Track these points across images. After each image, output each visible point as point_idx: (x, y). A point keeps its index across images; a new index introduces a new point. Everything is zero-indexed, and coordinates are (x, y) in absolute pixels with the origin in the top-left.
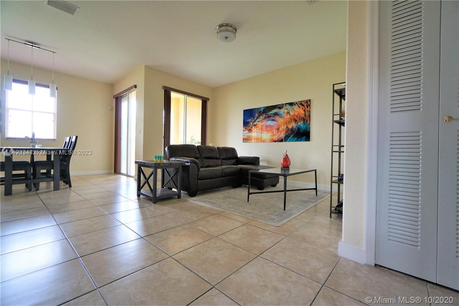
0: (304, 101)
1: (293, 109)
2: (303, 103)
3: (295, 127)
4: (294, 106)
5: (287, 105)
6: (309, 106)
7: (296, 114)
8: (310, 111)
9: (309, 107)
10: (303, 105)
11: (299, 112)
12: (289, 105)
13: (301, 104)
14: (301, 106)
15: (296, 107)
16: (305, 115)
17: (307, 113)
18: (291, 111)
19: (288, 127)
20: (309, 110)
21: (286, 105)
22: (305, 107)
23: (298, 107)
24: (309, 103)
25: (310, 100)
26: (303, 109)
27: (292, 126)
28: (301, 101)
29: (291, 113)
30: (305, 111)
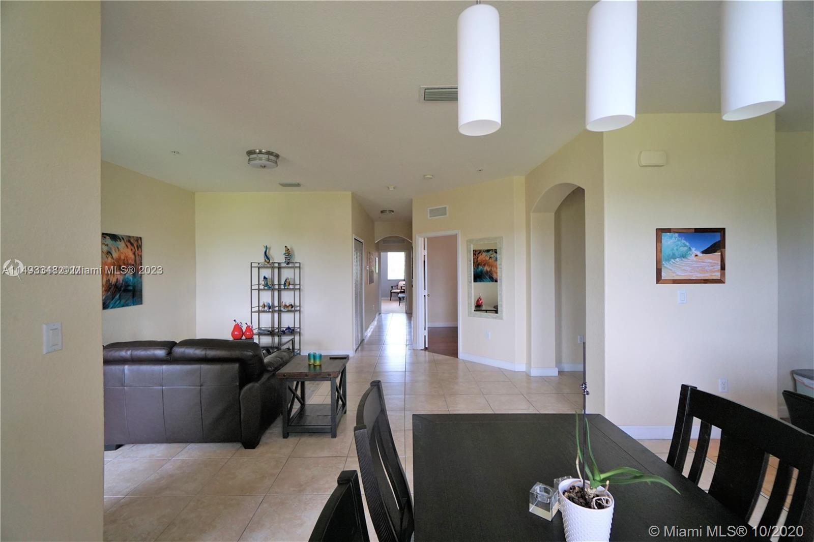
0: (133, 237)
1: (118, 248)
2: (132, 241)
3: (121, 282)
4: (118, 243)
5: (108, 237)
6: (140, 247)
7: (123, 257)
8: (141, 256)
9: (140, 249)
10: (132, 244)
11: (127, 255)
12: (111, 238)
13: (129, 241)
14: (129, 244)
15: (121, 245)
16: (135, 261)
17: (137, 258)
18: (114, 251)
19: (109, 280)
20: (140, 254)
21: (105, 237)
22: (135, 248)
23: (125, 245)
24: (140, 242)
25: (141, 238)
26: (132, 250)
27: (117, 279)
28: (129, 237)
29: (115, 255)
30: (134, 254)
